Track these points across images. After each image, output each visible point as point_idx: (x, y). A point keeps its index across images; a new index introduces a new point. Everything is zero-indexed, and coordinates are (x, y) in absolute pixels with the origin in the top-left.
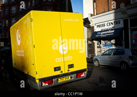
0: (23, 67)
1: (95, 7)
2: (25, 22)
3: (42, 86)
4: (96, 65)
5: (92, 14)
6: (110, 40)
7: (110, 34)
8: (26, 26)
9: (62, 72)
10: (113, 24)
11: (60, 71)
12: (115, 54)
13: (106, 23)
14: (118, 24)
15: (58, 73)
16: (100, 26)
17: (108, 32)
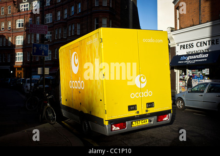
0: (81, 103)
1: (178, 17)
2: (89, 43)
3: (112, 130)
4: (180, 107)
5: (173, 28)
6: (200, 70)
7: (201, 60)
8: (90, 47)
9: (138, 112)
10: (206, 45)
11: (136, 111)
12: (209, 91)
13: (195, 43)
14: (214, 44)
15: (133, 113)
16: (185, 47)
17: (198, 57)
